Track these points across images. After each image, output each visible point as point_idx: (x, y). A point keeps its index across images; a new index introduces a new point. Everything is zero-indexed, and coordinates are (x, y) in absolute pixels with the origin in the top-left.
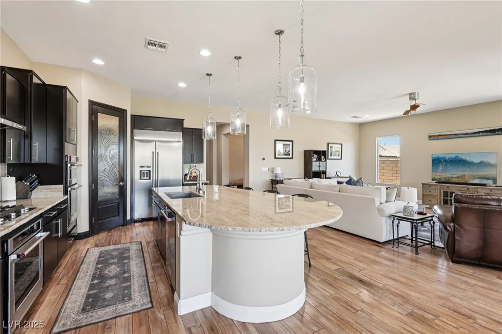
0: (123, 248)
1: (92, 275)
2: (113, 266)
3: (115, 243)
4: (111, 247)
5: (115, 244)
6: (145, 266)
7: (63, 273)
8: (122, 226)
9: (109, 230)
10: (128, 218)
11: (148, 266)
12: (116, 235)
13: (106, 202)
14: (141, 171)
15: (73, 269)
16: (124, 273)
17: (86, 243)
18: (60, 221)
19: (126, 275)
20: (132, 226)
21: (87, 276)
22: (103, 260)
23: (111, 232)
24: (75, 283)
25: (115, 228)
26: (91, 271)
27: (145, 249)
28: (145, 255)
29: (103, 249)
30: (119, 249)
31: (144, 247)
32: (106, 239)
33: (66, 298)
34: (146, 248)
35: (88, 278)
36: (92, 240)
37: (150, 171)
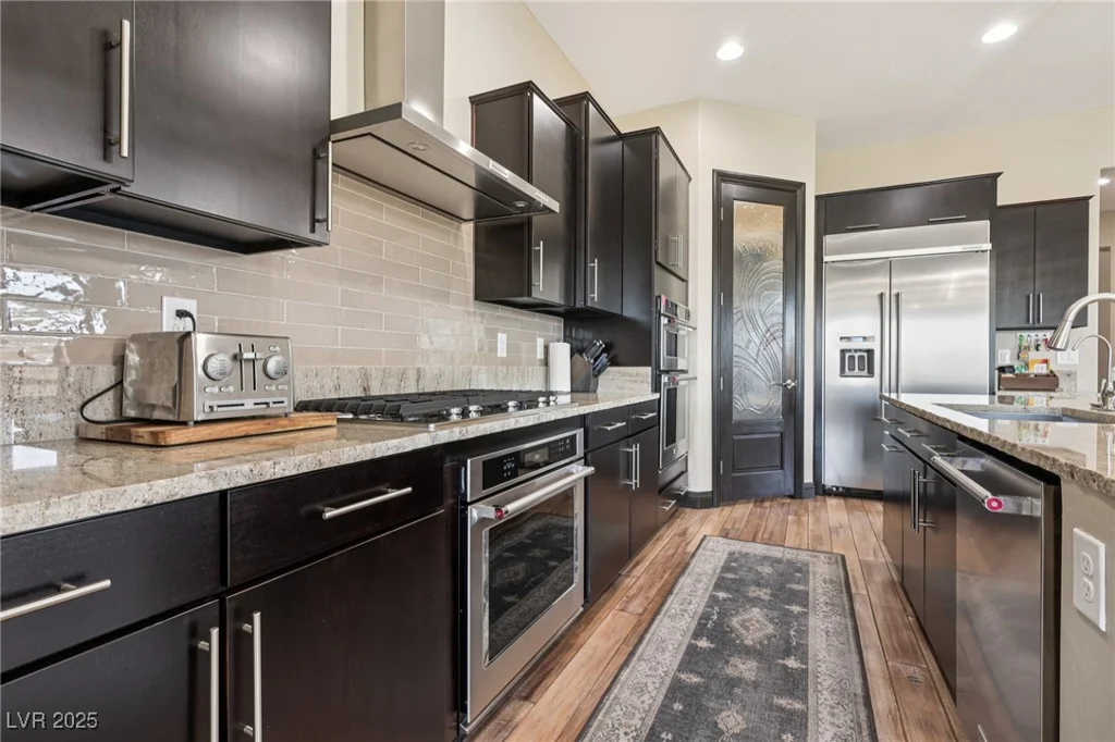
0: (790, 562)
1: (698, 617)
2: (756, 613)
3: (769, 539)
4: (758, 549)
5: (768, 542)
6: (860, 653)
7: (641, 582)
8: (792, 497)
9: (759, 500)
10: (808, 478)
11: (873, 660)
12: (773, 515)
13: (752, 426)
14: (843, 352)
15: (662, 577)
16: (787, 653)
17: (703, 521)
18: (635, 449)
19: (792, 663)
20: (818, 504)
21: (686, 616)
22: (733, 582)
23: (761, 507)
24: (656, 622)
25: (773, 498)
26: (698, 605)
27: (860, 589)
28: (857, 606)
29: (737, 546)
30: (779, 561)
31: (854, 578)
32: (748, 521)
33: (626, 664)
34: (861, 583)
35: (688, 623)
36: (717, 516)
37: (870, 352)
